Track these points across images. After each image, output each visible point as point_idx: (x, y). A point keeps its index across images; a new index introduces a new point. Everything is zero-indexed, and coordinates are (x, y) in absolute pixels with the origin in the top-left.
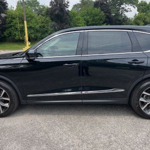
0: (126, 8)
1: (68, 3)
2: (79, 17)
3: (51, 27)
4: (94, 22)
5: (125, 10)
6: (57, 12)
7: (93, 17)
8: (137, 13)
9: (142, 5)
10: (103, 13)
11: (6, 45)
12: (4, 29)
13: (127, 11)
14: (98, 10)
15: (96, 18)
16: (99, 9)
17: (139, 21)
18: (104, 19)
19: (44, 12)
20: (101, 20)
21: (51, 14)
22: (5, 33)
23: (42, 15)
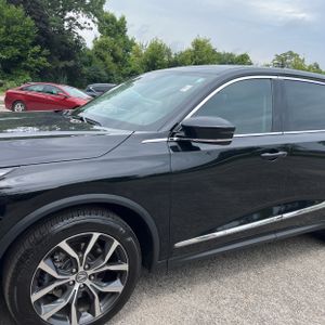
4: (9, 39)
5: (78, 24)
7: (8, 26)
8: (99, 35)
9: (107, 21)
13: (82, 28)
14: (17, 11)
17: (103, 53)
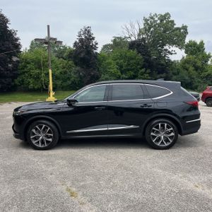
0: (170, 50)
1: (97, 44)
2: (110, 60)
3: (75, 73)
4: (129, 67)
5: (169, 52)
6: (82, 55)
7: (128, 61)
8: (185, 55)
9: (191, 46)
10: (140, 57)
11: (17, 96)
12: (15, 76)
13: (171, 54)
14: (133, 52)
15: (131, 61)
16: (135, 52)
17: (187, 66)
18: (141, 63)
19: (65, 54)
20: (138, 64)
21: (75, 57)
22: (16, 80)
23: (63, 58)
